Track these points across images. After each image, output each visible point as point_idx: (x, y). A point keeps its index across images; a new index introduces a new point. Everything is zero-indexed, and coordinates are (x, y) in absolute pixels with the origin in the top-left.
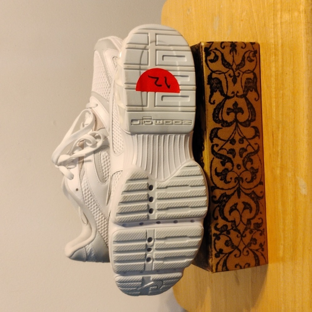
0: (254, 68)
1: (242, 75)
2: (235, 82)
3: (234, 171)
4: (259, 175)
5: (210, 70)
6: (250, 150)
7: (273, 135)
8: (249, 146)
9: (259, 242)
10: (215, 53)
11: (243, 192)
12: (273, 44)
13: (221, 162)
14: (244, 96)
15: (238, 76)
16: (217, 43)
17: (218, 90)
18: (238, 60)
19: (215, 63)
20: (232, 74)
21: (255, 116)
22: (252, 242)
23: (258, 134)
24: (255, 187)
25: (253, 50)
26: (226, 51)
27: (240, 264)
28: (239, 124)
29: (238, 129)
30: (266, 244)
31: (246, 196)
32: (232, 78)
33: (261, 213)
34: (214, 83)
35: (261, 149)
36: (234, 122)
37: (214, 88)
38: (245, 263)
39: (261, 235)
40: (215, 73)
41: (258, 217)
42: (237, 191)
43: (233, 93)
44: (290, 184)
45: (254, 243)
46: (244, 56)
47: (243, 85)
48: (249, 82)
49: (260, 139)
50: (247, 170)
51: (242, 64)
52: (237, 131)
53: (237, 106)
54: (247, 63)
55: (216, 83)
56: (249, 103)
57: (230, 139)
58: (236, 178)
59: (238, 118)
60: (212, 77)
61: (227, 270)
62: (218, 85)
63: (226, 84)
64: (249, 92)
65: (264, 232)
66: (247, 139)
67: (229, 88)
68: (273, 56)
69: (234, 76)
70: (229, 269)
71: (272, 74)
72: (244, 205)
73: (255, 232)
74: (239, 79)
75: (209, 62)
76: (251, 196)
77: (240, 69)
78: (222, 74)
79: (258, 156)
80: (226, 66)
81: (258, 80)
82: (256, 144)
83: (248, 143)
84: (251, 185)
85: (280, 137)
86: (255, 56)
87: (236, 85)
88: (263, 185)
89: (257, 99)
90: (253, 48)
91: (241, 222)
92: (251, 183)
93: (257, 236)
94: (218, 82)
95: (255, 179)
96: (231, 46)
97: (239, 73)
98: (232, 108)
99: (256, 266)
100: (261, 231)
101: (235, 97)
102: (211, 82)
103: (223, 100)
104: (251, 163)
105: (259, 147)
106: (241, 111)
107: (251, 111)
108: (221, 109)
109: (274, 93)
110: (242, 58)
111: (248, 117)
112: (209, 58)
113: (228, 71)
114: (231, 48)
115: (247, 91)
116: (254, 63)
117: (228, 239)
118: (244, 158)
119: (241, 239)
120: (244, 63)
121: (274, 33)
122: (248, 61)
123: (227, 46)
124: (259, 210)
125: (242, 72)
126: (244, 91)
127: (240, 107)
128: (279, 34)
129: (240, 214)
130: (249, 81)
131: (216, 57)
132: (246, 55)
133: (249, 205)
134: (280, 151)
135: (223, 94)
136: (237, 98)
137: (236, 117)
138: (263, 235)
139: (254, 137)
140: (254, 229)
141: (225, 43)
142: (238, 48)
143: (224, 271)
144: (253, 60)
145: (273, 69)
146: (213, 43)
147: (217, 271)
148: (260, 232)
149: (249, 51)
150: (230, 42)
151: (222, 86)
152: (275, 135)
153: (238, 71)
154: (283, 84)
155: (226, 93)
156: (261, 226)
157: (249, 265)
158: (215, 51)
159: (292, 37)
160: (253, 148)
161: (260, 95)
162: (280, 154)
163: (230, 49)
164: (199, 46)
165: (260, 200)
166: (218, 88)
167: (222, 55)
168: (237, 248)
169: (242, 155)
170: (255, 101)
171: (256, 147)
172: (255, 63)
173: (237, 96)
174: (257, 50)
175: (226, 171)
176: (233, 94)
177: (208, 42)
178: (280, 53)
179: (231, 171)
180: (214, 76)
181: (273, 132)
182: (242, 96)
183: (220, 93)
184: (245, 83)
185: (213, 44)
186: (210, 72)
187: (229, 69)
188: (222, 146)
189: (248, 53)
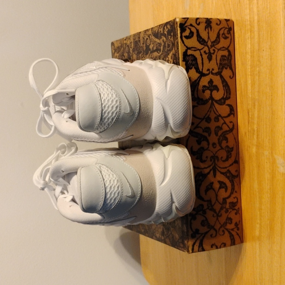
0: (228, 45)
1: (217, 53)
2: (210, 59)
3: (209, 150)
4: (234, 153)
5: (185, 47)
6: (225, 128)
7: (248, 113)
8: (224, 125)
9: (234, 222)
10: (190, 29)
11: (219, 171)
12: (249, 20)
13: (197, 141)
14: (219, 73)
15: (213, 53)
16: (192, 19)
17: (193, 67)
18: (213, 37)
19: (191, 39)
20: (207, 51)
21: (230, 94)
22: (227, 221)
23: (233, 112)
24: (230, 166)
25: (228, 27)
26: (201, 28)
27: (216, 244)
28: (214, 102)
29: (214, 107)
30: (240, 222)
31: (222, 175)
32: (208, 55)
33: (236, 192)
34: (189, 60)
35: (235, 127)
36: (210, 100)
37: (189, 65)
38: (222, 243)
39: (236, 214)
40: (191, 50)
41: (233, 196)
42: (212, 170)
43: (208, 70)
44: (267, 162)
45: (230, 222)
46: (219, 33)
47: (218, 62)
48: (224, 60)
49: (235, 117)
50: (222, 148)
51: (217, 41)
52: (212, 109)
53: (212, 84)
54: (222, 40)
55: (191, 60)
56: (224, 81)
57: (206, 117)
58: (212, 157)
59: (213, 96)
60: (187, 54)
61: (203, 250)
62: (194, 62)
63: (201, 62)
64: (224, 69)
65: (239, 211)
66: (222, 118)
67: (204, 66)
68: (248, 33)
69: (210, 53)
70: (206, 250)
71: (248, 51)
72: (220, 184)
73: (231, 211)
74: (214, 56)
75: (184, 39)
76: (227, 175)
77: (215, 46)
78: (197, 51)
79: (233, 134)
80: (201, 43)
81: (233, 57)
82: (231, 122)
83: (223, 122)
84: (227, 164)
85: (256, 115)
86: (230, 33)
87: (211, 62)
88: (237, 163)
89: (231, 77)
90: (228, 25)
91: (217, 201)
92: (227, 162)
93: (232, 215)
94: (194, 58)
95: (230, 158)
96: (206, 22)
97: (214, 50)
98: (207, 85)
99: (231, 245)
100: (237, 210)
101: (210, 74)
102: (186, 59)
103: (198, 78)
104: (226, 142)
105: (233, 125)
106: (216, 88)
107: (226, 89)
108: (197, 87)
109: (250, 70)
110: (217, 35)
111: (223, 95)
112: (184, 34)
113: (203, 48)
114: (206, 24)
115: (222, 69)
116: (228, 40)
117: (204, 219)
118: (220, 137)
119: (217, 219)
120: (218, 40)
121: (250, 10)
122: (223, 38)
123: (202, 23)
124: (234, 189)
125: (217, 49)
126: (219, 69)
127: (215, 85)
128: (255, 10)
129: (215, 193)
130: (224, 58)
131: (192, 33)
132: (221, 32)
133: (225, 184)
134: (256, 129)
135: (198, 71)
136: (212, 75)
137: (211, 94)
138: (238, 214)
139: (229, 115)
140: (229, 209)
141: (200, 19)
142: (213, 25)
143: (200, 251)
144: (228, 37)
145: (249, 46)
146: (188, 18)
147: (193, 252)
148: (235, 211)
149: (224, 27)
150: (205, 18)
151: (197, 63)
152: (250, 113)
153: (213, 48)
154: (259, 61)
155: (201, 71)
156: (236, 205)
157: (225, 245)
158: (190, 27)
159: (270, 13)
160: (228, 126)
161: (234, 73)
162: (256, 131)
163: (205, 26)
164: (174, 22)
165: (235, 178)
166: (193, 65)
167: (198, 31)
168: (213, 227)
169: (217, 134)
170: (230, 79)
171: (231, 126)
172: (230, 40)
173: (212, 74)
174: (232, 27)
175: (202, 149)
176: (208, 72)
177: (183, 18)
178: (256, 29)
179: (207, 149)
180: (190, 52)
181: (248, 109)
182: (218, 74)
183: (195, 70)
184: (220, 60)
185: (189, 20)
186: (185, 48)
187: (204, 46)
188: (198, 125)
189: (223, 30)
